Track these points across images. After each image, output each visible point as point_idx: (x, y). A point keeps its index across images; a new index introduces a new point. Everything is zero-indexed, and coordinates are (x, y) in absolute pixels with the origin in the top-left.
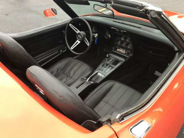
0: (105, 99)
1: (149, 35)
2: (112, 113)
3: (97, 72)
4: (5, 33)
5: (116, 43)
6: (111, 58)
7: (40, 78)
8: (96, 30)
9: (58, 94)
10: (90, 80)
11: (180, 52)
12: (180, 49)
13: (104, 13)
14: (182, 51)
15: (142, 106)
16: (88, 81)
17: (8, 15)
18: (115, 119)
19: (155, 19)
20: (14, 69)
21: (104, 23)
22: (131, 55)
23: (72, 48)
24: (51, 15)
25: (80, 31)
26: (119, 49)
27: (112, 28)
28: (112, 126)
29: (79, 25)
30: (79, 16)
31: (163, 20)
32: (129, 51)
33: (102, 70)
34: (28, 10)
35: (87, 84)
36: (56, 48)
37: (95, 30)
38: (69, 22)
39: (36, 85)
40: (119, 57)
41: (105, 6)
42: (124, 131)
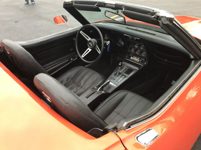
0: (117, 110)
1: (163, 42)
2: (120, 121)
3: (109, 81)
4: (14, 41)
5: (129, 51)
6: (124, 66)
7: (47, 85)
8: (109, 37)
9: (64, 100)
10: (102, 89)
11: (196, 60)
12: (196, 57)
13: (116, 20)
14: (198, 58)
15: (151, 115)
16: (99, 90)
17: (17, 22)
18: (122, 127)
19: (167, 25)
20: (22, 78)
21: (116, 29)
22: (145, 63)
23: (83, 56)
24: (62, 21)
25: (91, 38)
26: (132, 57)
27: (125, 35)
28: (118, 133)
29: (90, 32)
30: (90, 23)
31: (176, 26)
32: (143, 59)
33: (114, 80)
34: (39, 17)
35: (98, 93)
36: (67, 56)
37: (107, 37)
38: (79, 29)
39: (43, 92)
40: (132, 65)
41: (116, 12)
42: (130, 138)
